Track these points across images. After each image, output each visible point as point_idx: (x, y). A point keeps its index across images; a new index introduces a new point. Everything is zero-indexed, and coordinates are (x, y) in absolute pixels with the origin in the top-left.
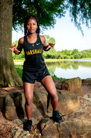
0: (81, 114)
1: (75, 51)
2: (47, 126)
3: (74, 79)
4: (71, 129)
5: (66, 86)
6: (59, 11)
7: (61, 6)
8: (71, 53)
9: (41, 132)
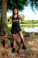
0: (34, 46)
1: (33, 20)
2: (21, 51)
3: (32, 33)
4: (30, 52)
5: (29, 35)
6: (26, 4)
7: (27, 2)
8: (31, 21)
9: (18, 53)
